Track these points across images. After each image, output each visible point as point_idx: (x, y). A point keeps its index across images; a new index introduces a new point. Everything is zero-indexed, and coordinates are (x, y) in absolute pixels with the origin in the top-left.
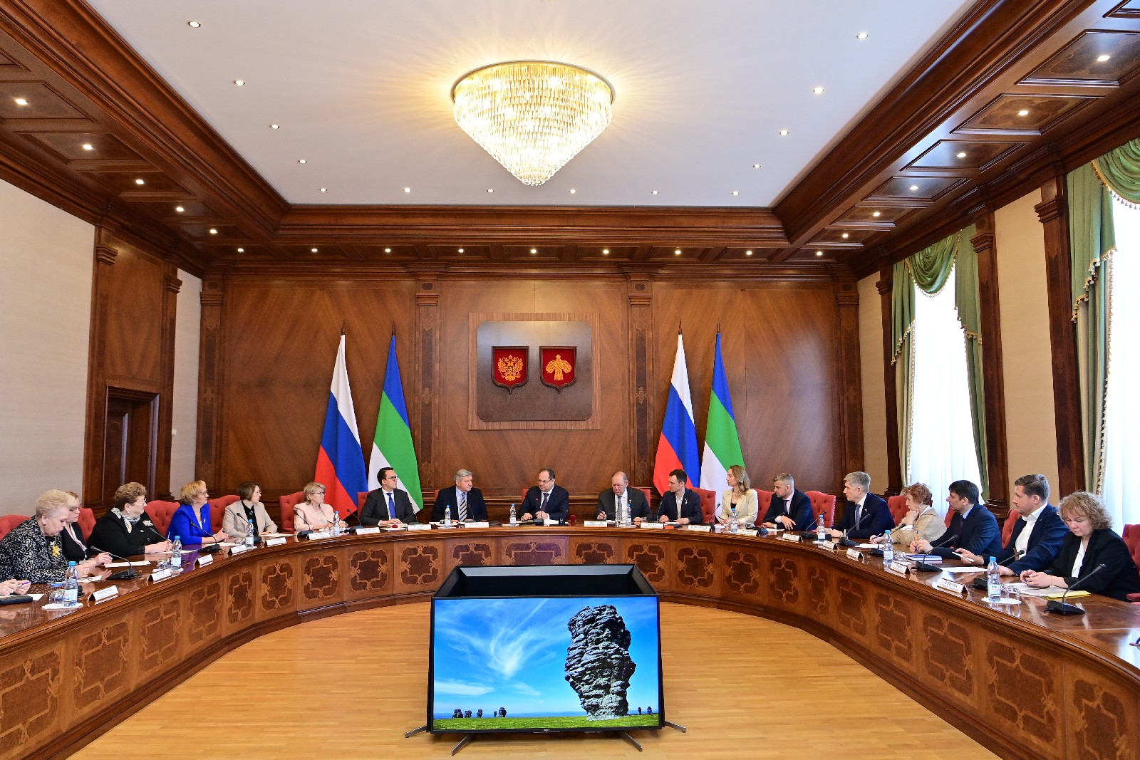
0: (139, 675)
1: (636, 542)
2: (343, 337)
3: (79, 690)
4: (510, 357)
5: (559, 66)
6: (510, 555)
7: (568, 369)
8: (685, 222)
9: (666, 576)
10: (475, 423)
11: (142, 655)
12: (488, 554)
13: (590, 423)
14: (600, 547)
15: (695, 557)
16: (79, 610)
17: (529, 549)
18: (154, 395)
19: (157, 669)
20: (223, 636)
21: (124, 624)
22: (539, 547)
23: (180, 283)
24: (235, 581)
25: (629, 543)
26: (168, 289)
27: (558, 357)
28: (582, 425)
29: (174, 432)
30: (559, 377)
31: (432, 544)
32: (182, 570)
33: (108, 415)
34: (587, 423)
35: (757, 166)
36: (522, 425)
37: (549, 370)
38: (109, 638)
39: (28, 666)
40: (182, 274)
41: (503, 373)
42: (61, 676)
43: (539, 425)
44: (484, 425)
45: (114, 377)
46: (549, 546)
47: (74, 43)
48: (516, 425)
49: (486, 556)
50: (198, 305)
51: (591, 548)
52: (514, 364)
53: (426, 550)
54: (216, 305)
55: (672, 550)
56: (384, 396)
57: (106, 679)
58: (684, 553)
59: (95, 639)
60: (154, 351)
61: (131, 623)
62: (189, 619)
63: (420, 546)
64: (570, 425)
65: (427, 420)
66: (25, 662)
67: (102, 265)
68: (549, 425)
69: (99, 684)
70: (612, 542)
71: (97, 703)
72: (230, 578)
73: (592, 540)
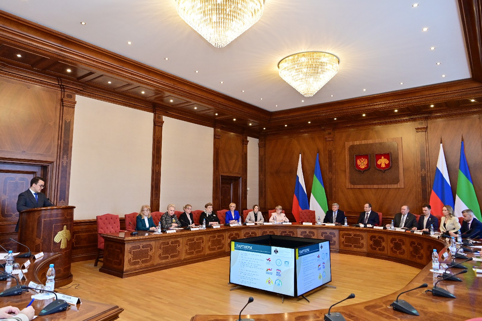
0: (185, 256)
1: (394, 237)
2: (300, 155)
3: (161, 256)
4: (362, 159)
5: (305, 53)
6: (344, 238)
7: (387, 162)
8: (427, 93)
9: (406, 253)
10: (349, 185)
11: (187, 250)
12: (334, 236)
13: (398, 185)
14: (380, 237)
15: (416, 245)
16: (161, 234)
17: (351, 236)
18: (240, 177)
19: (193, 256)
20: (226, 251)
21: (178, 241)
22: (355, 235)
23: (248, 141)
24: (232, 235)
25: (390, 237)
26: (243, 144)
27: (383, 157)
28: (395, 186)
29: (248, 189)
30: (383, 166)
31: (312, 230)
32: (206, 229)
33: (221, 183)
34: (397, 185)
35: (438, 64)
36: (369, 186)
37: (379, 163)
38: (172, 243)
39: (141, 246)
40: (249, 138)
41: (359, 165)
42: (153, 250)
43: (375, 186)
44: (353, 186)
45: (223, 172)
46: (359, 235)
47: (172, 84)
48: (366, 186)
49: (334, 237)
50: (258, 148)
51: (375, 238)
52: (364, 161)
53: (310, 232)
54: (263, 147)
55: (407, 241)
56: (315, 176)
57: (171, 254)
58: (412, 243)
59: (167, 243)
60: (239, 163)
61: (181, 241)
62: (208, 243)
63: (308, 231)
64: (389, 186)
65: (331, 184)
66: (140, 245)
67: (216, 139)
68: (380, 186)
69: (168, 255)
70: (384, 236)
71: (167, 260)
72: (229, 234)
73: (376, 234)
